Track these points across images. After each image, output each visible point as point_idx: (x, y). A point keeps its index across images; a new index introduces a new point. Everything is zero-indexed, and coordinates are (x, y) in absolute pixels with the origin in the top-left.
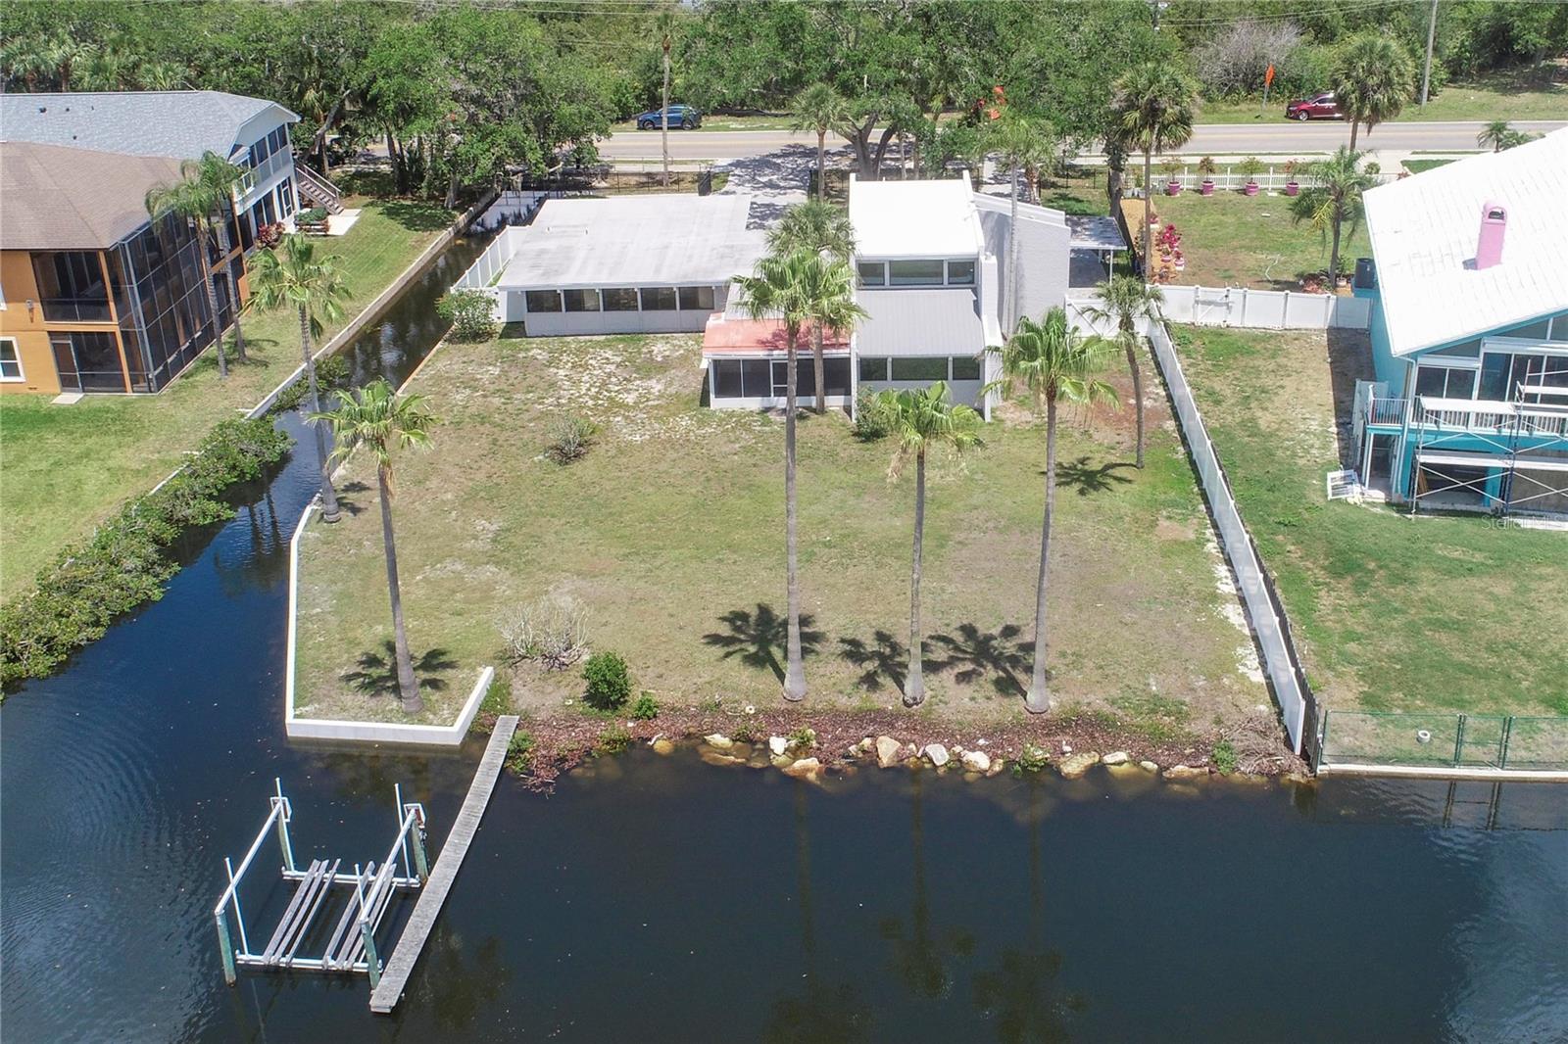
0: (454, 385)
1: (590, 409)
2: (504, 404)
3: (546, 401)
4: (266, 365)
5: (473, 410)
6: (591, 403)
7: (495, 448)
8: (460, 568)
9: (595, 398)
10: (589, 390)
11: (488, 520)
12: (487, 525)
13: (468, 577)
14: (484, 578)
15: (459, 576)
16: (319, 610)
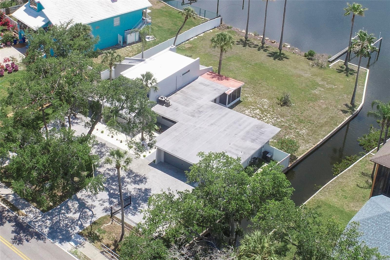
0: (303, 137)
1: (270, 113)
2: (292, 124)
3: (280, 120)
4: (363, 173)
5: (302, 125)
6: (268, 115)
7: (303, 111)
8: (327, 85)
9: (266, 116)
10: (266, 119)
11: (315, 93)
12: (316, 92)
13: (325, 83)
14: (322, 82)
15: (327, 84)
16: (359, 87)
